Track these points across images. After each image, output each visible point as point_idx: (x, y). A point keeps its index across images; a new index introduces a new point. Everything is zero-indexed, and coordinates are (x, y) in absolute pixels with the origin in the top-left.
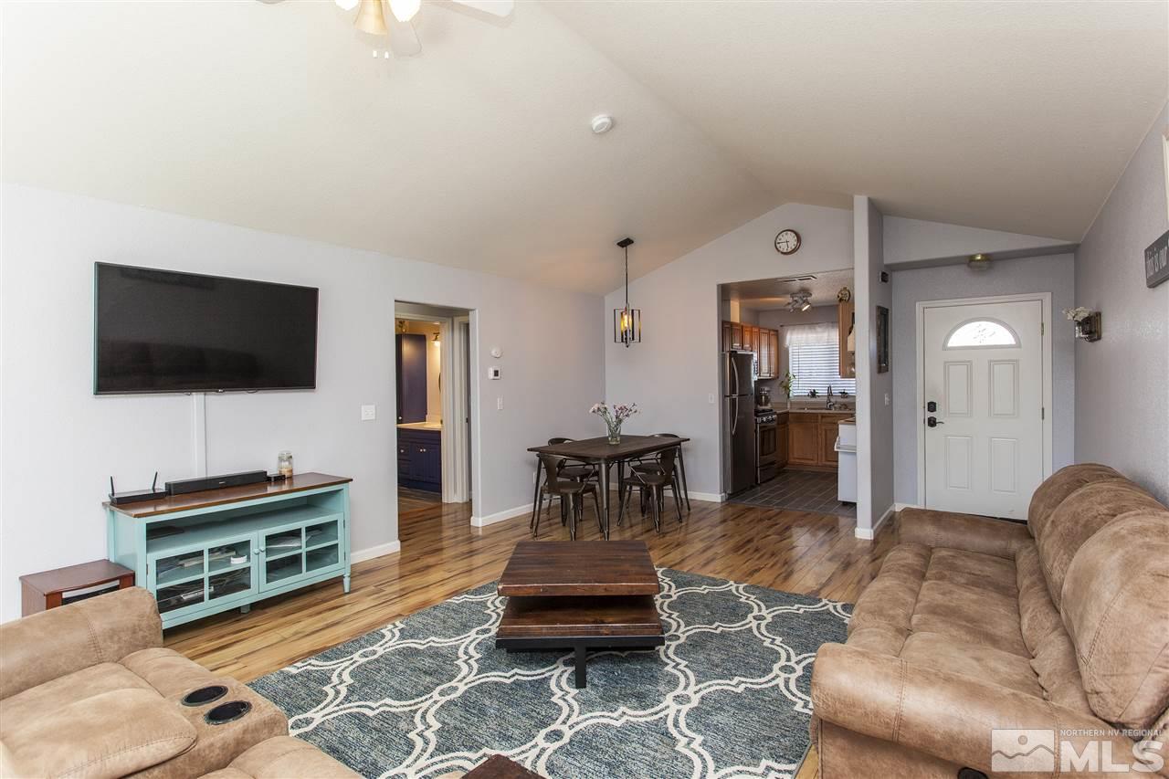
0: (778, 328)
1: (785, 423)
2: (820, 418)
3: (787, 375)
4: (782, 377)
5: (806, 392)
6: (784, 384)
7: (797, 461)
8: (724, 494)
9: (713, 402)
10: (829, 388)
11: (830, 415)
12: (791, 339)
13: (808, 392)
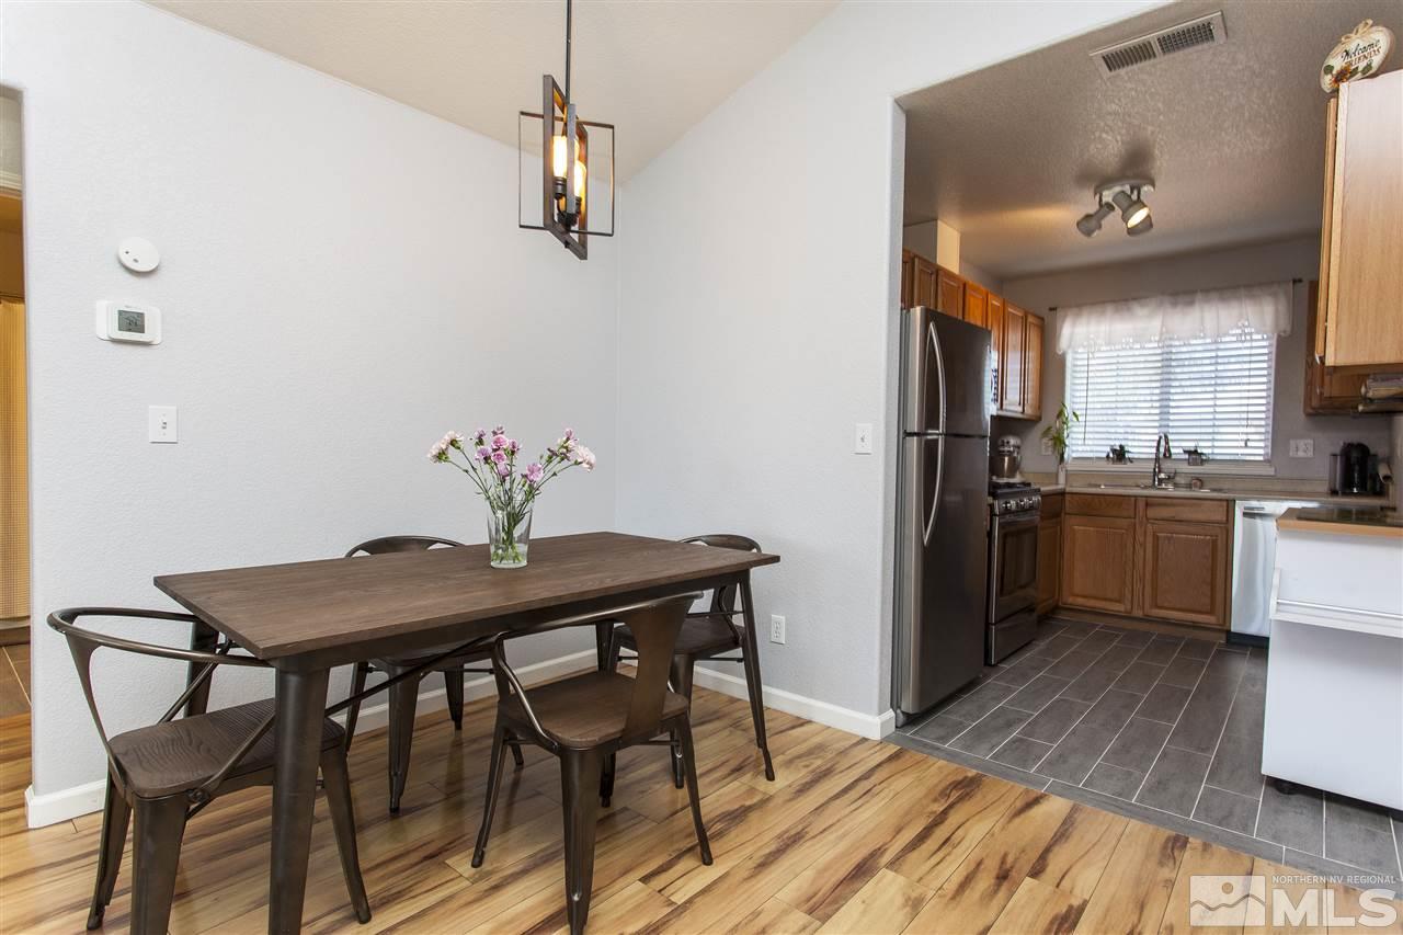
0: (1044, 312)
1: (1057, 515)
2: (1141, 505)
3: (1061, 414)
4: (1049, 419)
5: (1103, 450)
6: (1053, 432)
7: (1080, 601)
8: (890, 714)
9: (868, 447)
10: (1163, 443)
11: (1168, 501)
12: (1072, 335)
13: (1108, 449)
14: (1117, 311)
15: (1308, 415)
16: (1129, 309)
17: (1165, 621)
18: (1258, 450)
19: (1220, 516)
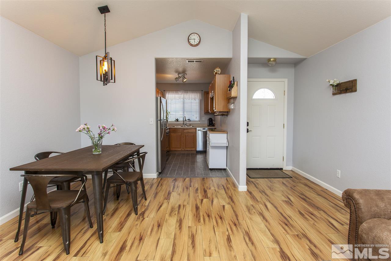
2: (183, 130)
7: (173, 149)
8: (157, 173)
9: (152, 123)
10: (185, 118)
11: (187, 129)
12: (168, 96)
13: (175, 119)
14: (176, 92)
15: (204, 113)
16: (178, 92)
17: (187, 150)
18: (198, 119)
19: (195, 131)
